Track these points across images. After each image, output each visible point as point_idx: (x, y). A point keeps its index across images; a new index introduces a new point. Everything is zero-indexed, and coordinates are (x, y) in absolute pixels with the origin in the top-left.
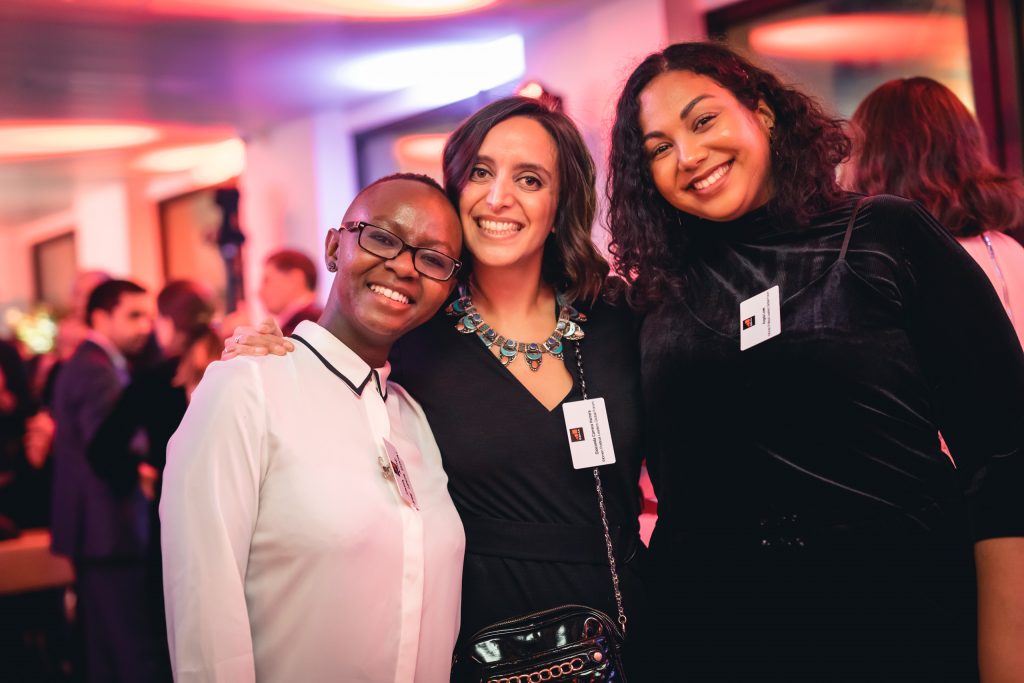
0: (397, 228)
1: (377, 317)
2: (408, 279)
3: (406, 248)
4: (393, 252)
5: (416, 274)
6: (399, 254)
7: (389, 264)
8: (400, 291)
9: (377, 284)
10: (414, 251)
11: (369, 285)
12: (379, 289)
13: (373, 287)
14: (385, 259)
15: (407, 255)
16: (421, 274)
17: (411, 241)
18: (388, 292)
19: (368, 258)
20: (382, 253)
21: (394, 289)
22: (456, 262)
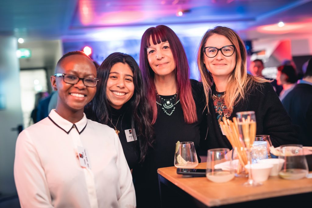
0: (75, 73)
1: (75, 104)
2: (83, 89)
3: (80, 79)
4: (76, 81)
5: (85, 87)
6: (78, 81)
7: (75, 86)
8: (81, 94)
9: (73, 93)
10: (83, 79)
11: (70, 94)
12: (74, 95)
13: (72, 94)
14: (73, 85)
15: (81, 81)
16: (87, 86)
17: (81, 76)
18: (77, 95)
19: (67, 85)
20: (72, 82)
21: (79, 93)
22: (97, 80)
